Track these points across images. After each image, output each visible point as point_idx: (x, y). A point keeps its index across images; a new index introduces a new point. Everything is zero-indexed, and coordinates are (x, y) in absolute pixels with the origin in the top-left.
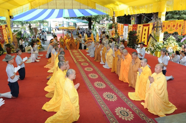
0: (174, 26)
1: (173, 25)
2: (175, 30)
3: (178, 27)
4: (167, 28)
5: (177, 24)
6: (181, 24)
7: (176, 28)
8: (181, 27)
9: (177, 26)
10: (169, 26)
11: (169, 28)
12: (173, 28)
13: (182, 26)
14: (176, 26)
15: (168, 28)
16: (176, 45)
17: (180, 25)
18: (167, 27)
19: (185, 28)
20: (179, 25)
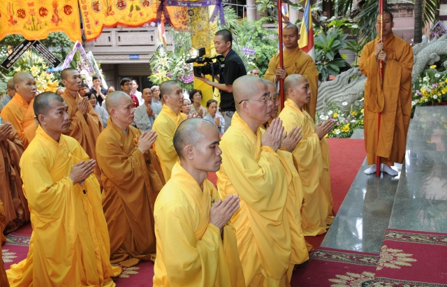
0: (43, 11)
1: (36, 8)
2: (51, 25)
3: (62, 14)
4: (16, 22)
5: (55, 6)
6: (69, 3)
7: (53, 20)
8: (73, 14)
9: (56, 11)
10: (22, 14)
11: (26, 20)
12: (43, 19)
13: (75, 10)
14: (50, 13)
15: (21, 22)
16: (50, 82)
17: (67, 9)
18: (15, 17)
19: (89, 16)
20: (61, 6)
